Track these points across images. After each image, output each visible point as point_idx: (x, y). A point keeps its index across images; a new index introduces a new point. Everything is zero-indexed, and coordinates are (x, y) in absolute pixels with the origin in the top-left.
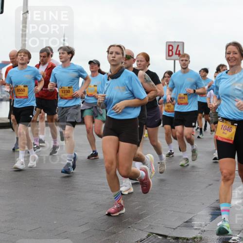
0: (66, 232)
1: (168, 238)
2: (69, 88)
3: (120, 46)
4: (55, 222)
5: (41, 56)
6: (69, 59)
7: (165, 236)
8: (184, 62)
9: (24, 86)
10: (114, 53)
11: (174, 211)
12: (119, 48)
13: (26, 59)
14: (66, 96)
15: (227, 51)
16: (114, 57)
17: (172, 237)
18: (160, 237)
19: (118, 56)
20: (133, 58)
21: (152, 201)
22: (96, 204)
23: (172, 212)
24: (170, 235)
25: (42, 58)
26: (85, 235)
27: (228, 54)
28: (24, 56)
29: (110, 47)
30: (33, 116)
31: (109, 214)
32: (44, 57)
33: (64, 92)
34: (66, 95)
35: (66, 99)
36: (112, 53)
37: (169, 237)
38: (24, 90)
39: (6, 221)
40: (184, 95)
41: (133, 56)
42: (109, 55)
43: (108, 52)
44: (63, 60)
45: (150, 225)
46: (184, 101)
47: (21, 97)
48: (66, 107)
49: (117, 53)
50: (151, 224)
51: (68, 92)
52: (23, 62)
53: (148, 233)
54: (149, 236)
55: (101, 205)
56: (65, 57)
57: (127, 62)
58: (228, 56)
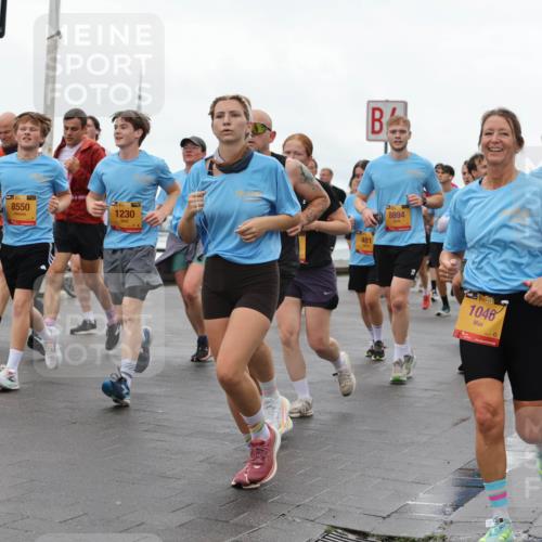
0: (142, 524)
1: (370, 539)
2: (133, 205)
3: (238, 98)
4: (118, 503)
5: (66, 128)
6: (137, 142)
7: (363, 535)
8: (398, 135)
9: (29, 198)
10: (227, 115)
11: (384, 479)
12: (235, 102)
13: (36, 138)
14: (125, 225)
15: (486, 127)
16: (229, 124)
17: (378, 536)
18: (351, 536)
19: (235, 121)
20: (270, 130)
21: (335, 456)
22: (210, 463)
23: (379, 480)
24: (374, 532)
25: (69, 132)
26: (185, 530)
27: (487, 134)
28: (31, 129)
29: (215, 103)
30: (48, 266)
31: (239, 486)
32: (73, 129)
33: (121, 213)
34: (126, 221)
35: (124, 230)
36: (221, 116)
37: (373, 535)
38: (27, 207)
39: (9, 500)
40: (404, 207)
41: (270, 124)
42: (216, 120)
43: (212, 114)
44: (122, 142)
45: (330, 510)
46: (402, 222)
47: (19, 222)
48: (122, 250)
49: (234, 114)
50: (332, 507)
51: (130, 214)
52: (30, 144)
53: (325, 527)
54: (327, 532)
55: (221, 464)
56: (128, 136)
57: (256, 139)
58: (486, 139)
